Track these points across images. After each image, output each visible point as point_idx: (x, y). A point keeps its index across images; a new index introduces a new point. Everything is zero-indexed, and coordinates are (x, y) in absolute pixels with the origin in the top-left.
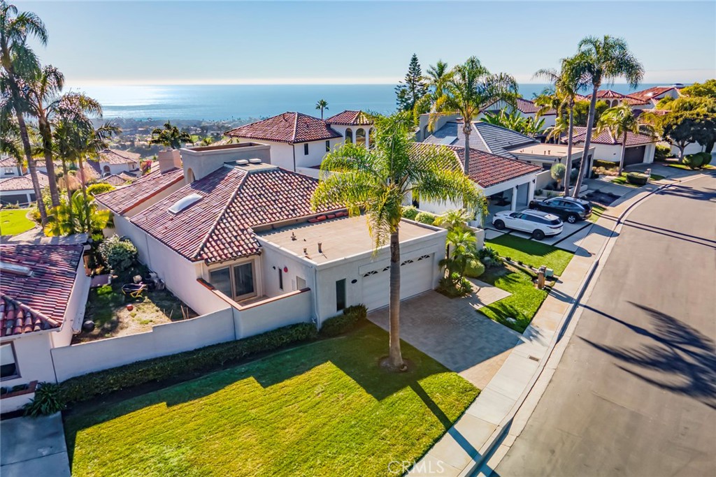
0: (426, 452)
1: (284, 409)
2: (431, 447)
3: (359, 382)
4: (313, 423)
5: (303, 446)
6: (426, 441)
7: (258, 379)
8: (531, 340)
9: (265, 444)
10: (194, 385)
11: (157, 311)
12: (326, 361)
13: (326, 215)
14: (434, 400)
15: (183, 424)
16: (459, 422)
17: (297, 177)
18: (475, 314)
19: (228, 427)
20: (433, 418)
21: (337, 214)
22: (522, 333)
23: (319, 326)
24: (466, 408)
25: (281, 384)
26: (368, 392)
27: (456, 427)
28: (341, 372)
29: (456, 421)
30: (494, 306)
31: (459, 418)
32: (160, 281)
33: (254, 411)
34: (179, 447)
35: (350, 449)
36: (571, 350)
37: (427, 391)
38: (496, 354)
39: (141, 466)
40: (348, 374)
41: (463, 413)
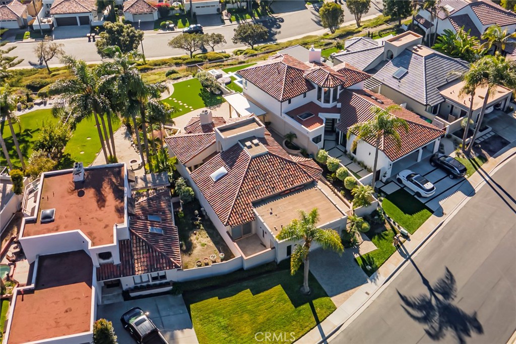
0: (306, 333)
1: (260, 307)
2: (309, 331)
3: (289, 298)
4: (269, 315)
5: (264, 325)
6: (307, 329)
7: (251, 290)
8: (372, 282)
9: (252, 321)
10: (227, 290)
11: (207, 237)
12: (278, 284)
13: (290, 190)
14: (316, 311)
15: (224, 308)
16: (323, 322)
17: (278, 158)
18: (353, 261)
19: (240, 312)
20: (313, 319)
21: (297, 189)
22: (369, 277)
23: (278, 263)
24: (327, 316)
25: (259, 294)
26: (292, 303)
27: (321, 324)
28: (284, 292)
29: (321, 322)
30: (364, 257)
31: (323, 320)
32: (206, 213)
33: (249, 306)
34: (224, 318)
35: (280, 328)
36: (386, 291)
37: (315, 306)
38: (352, 289)
39: (213, 323)
40: (287, 293)
41: (325, 318)
